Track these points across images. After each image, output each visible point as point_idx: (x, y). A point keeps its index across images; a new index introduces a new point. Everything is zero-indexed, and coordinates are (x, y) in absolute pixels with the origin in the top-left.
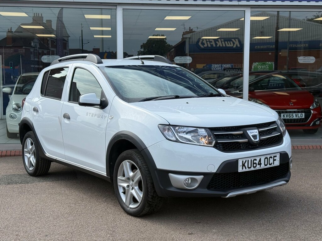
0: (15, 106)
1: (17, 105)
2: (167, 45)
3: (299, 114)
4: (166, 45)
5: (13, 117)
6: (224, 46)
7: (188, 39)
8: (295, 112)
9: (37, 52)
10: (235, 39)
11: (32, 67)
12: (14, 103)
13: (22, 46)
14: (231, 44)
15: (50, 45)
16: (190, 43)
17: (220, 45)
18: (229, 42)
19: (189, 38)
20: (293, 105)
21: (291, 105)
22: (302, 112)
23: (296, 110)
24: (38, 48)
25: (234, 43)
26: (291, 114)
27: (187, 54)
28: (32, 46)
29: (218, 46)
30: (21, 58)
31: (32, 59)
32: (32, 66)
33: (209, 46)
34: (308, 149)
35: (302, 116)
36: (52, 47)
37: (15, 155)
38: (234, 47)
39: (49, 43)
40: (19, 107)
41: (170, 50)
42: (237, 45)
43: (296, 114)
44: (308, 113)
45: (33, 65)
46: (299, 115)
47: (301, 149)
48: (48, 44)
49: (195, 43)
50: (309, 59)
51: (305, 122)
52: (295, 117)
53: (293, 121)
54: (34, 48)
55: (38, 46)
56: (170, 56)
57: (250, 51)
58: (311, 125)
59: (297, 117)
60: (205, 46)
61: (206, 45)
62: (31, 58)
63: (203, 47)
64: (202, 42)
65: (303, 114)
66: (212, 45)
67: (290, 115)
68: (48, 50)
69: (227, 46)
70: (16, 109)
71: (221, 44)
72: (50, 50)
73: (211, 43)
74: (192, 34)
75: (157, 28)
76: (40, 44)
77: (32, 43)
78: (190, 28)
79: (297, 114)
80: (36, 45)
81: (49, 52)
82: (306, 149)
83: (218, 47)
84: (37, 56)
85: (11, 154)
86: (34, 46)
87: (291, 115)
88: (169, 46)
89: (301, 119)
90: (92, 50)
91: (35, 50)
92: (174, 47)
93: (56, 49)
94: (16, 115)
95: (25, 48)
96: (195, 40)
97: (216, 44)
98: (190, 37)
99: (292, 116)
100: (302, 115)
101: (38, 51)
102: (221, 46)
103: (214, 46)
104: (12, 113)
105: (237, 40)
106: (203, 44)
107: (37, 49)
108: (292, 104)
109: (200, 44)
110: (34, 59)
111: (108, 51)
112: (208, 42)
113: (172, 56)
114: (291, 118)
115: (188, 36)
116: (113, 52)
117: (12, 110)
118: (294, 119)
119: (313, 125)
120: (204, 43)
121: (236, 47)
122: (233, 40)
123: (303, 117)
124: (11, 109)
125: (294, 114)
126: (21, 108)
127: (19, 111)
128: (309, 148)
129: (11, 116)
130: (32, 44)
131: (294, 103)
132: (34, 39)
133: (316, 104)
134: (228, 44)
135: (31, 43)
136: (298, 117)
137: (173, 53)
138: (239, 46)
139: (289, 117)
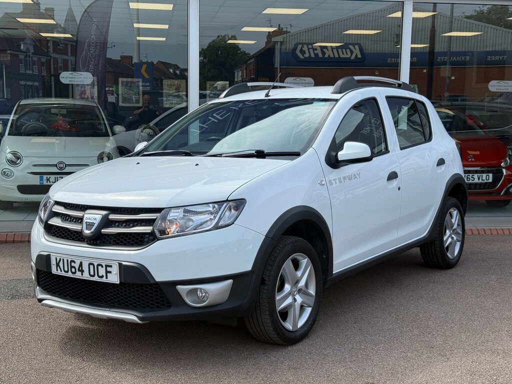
0: (10, 156)
1: (14, 154)
2: (241, 53)
3: (484, 175)
4: (239, 52)
5: (7, 175)
6: (337, 56)
7: (279, 43)
8: (476, 172)
9: (29, 60)
10: (354, 45)
11: (22, 85)
12: (8, 150)
13: (6, 50)
14: (347, 54)
15: (51, 49)
16: (283, 51)
17: (329, 55)
18: (344, 50)
19: (281, 42)
20: (473, 160)
21: (470, 160)
22: (488, 172)
23: (478, 168)
24: (32, 53)
25: (352, 52)
26: (471, 175)
27: (277, 68)
28: (21, 50)
29: (326, 56)
30: (4, 70)
31: (22, 71)
32: (22, 83)
33: (313, 56)
34: (501, 235)
35: (488, 178)
36: (54, 52)
37: (14, 242)
38: (352, 58)
39: (49, 45)
40: (18, 158)
41: (248, 60)
42: (356, 55)
43: (479, 175)
44: (497, 175)
45: (23, 81)
46: (484, 178)
47: (490, 234)
48: (48, 47)
49: (290, 51)
50: (506, 85)
51: (492, 188)
52: (476, 181)
53: (473, 187)
54: (25, 54)
55: (32, 50)
56: (246, 70)
57: (411, 66)
58: (502, 194)
59: (480, 181)
60: (305, 56)
61: (307, 55)
62: (20, 70)
63: (303, 58)
64: (301, 49)
65: (491, 175)
66: (316, 55)
67: (468, 177)
68: (48, 56)
69: (342, 56)
70: (12, 161)
71: (332, 52)
72: (51, 57)
73: (316, 52)
74: (285, 35)
75: (245, 28)
76: (35, 47)
77: (22, 45)
78: (279, 25)
79: (481, 175)
80: (28, 48)
81: (50, 60)
82: (498, 234)
83: (326, 58)
84: (30, 65)
85: (8, 240)
86: (25, 50)
87: (470, 177)
88: (245, 54)
89: (486, 183)
90: (120, 59)
91: (26, 56)
92: (254, 57)
93: (74, 58)
94: (12, 172)
95: (11, 54)
96: (290, 46)
97: (324, 53)
98: (282, 40)
99: (472, 178)
100: (488, 176)
101: (32, 59)
102: (332, 56)
103: (320, 56)
104: (6, 167)
105: (357, 47)
106: (303, 52)
107: (29, 55)
108: (471, 158)
109: (298, 52)
110: (25, 71)
111: (146, 61)
112: (310, 50)
113: (251, 70)
114: (471, 181)
115: (279, 38)
116: (153, 63)
117: (6, 163)
118: (476, 184)
119: (505, 194)
120: (305, 51)
121: (355, 58)
122: (351, 47)
123: (491, 180)
124: (5, 160)
125: (476, 176)
126: (21, 160)
127: (18, 164)
128: (503, 234)
129: (5, 172)
130: (22, 47)
131: (475, 156)
132: (25, 39)
133: (509, 159)
134: (343, 54)
135: (20, 45)
136: (482, 180)
137: (252, 66)
138: (359, 56)
139: (467, 180)
